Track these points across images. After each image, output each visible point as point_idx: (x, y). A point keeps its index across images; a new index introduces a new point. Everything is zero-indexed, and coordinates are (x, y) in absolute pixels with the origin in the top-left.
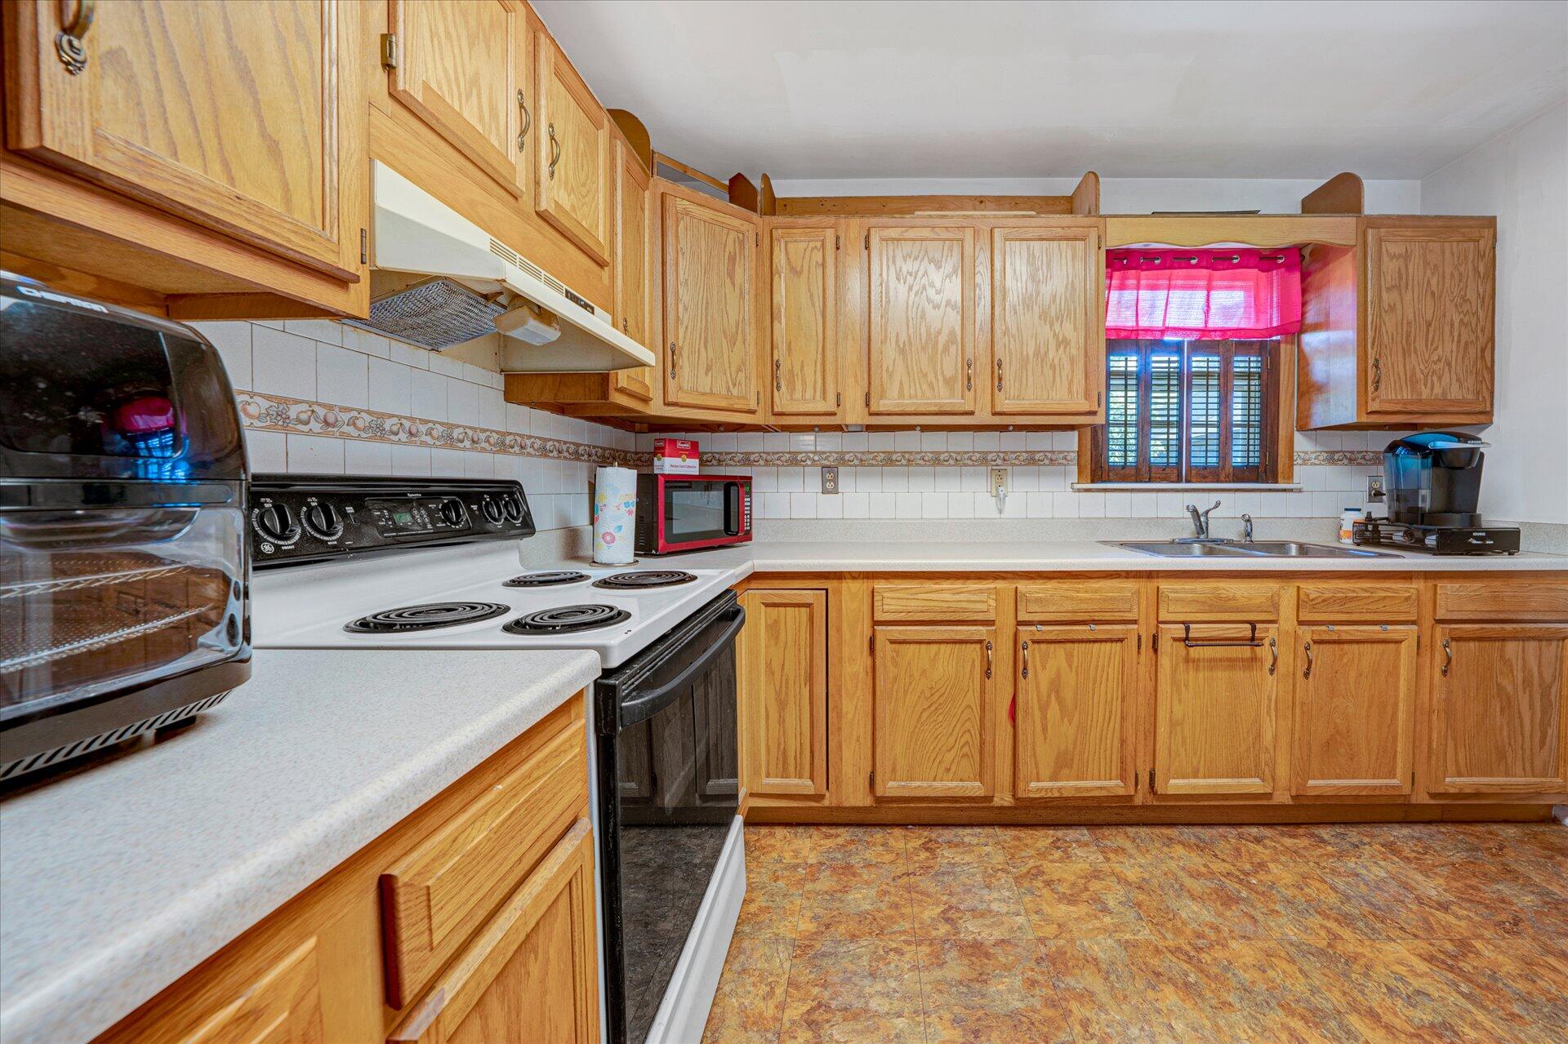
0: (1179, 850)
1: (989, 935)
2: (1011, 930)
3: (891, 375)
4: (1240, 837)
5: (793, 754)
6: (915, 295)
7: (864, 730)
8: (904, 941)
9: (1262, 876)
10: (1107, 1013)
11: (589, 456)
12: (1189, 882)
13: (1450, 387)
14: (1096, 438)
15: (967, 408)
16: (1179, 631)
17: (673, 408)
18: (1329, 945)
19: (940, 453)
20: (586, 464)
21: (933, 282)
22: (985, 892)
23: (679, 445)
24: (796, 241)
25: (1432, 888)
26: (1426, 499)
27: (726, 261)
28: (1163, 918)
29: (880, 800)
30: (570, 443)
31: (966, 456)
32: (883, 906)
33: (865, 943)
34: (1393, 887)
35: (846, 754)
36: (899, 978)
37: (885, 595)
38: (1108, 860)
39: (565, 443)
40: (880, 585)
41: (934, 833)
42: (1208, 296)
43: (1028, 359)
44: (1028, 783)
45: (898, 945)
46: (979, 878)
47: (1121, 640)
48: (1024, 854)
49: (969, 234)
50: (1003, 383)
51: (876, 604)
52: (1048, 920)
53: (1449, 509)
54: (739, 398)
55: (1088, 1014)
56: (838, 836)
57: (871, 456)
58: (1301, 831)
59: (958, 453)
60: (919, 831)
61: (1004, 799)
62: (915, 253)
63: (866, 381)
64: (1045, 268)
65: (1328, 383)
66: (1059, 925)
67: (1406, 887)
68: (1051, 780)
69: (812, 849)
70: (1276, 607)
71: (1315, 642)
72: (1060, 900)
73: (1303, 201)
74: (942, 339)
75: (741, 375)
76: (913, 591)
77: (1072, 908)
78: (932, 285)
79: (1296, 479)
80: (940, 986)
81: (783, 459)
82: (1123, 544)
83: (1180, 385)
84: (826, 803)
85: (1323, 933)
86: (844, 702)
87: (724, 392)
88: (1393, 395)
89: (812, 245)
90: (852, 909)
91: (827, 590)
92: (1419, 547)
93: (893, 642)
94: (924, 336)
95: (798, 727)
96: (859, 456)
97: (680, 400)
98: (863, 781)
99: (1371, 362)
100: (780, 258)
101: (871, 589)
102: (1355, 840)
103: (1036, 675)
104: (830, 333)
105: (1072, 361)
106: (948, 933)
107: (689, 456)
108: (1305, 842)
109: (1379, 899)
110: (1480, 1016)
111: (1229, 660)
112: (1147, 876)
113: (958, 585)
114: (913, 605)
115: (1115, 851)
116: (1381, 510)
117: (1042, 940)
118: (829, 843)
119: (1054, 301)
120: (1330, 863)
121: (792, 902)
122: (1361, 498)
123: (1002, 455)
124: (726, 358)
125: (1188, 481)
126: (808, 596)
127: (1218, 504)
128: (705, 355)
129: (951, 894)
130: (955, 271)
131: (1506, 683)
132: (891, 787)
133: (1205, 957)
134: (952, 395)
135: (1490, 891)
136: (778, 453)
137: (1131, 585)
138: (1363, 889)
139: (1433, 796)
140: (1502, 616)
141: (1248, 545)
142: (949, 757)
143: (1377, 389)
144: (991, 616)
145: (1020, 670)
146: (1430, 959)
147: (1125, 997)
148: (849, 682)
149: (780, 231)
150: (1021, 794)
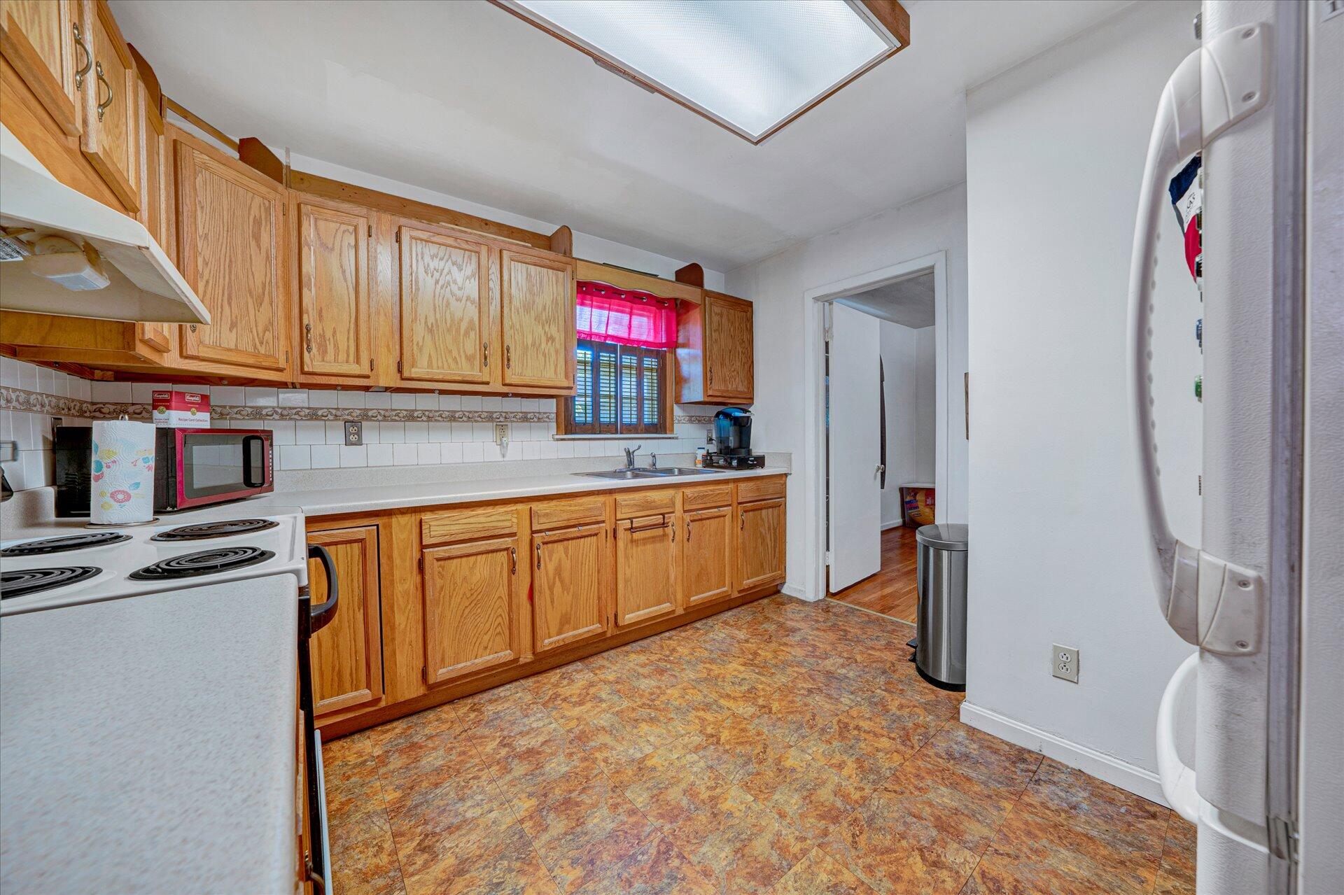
0: (633, 656)
1: (535, 742)
2: (549, 733)
3: (421, 349)
4: (661, 639)
5: (348, 671)
6: (442, 288)
7: (415, 635)
8: (478, 770)
9: (676, 655)
10: (616, 750)
11: (43, 406)
12: (641, 670)
13: (738, 385)
14: (566, 403)
15: (485, 380)
16: (627, 524)
17: (191, 361)
18: (708, 675)
19: (455, 412)
20: (39, 416)
21: (455, 280)
22: (525, 720)
23: (188, 398)
24: (326, 220)
25: (742, 635)
26: (732, 443)
27: (251, 223)
28: (633, 693)
29: (431, 688)
30: (20, 391)
31: (477, 415)
32: (453, 757)
33: (448, 784)
34: (728, 640)
35: (399, 657)
36: (483, 792)
37: (432, 523)
38: (596, 674)
39: (14, 390)
40: (426, 517)
41: (476, 699)
42: (630, 319)
43: (527, 347)
44: (543, 641)
45: (475, 774)
46: (518, 713)
47: (596, 535)
48: (544, 689)
49: (484, 250)
50: (511, 363)
51: (424, 532)
52: (570, 719)
53: (741, 447)
54: (266, 356)
55: (606, 755)
56: (394, 728)
57: (394, 413)
58: (688, 627)
59: (470, 412)
60: (462, 702)
61: (527, 657)
62: (441, 254)
63: (398, 351)
64: (538, 285)
65: (689, 379)
66: (578, 719)
67: (733, 638)
68: (558, 635)
69: (374, 746)
70: (674, 503)
71: (692, 521)
72: (574, 706)
73: (676, 272)
74: (464, 326)
75: (268, 335)
76: (454, 518)
77: (582, 707)
78: (455, 282)
79: (675, 432)
80: (512, 783)
81: (302, 413)
82: (588, 474)
83: (616, 372)
84: (383, 704)
85: (705, 671)
86: (396, 616)
87: (251, 349)
88: (717, 387)
89: (344, 227)
90: (428, 769)
91: (378, 526)
92: (729, 466)
93: (438, 560)
94: (449, 322)
95: (353, 646)
96: (382, 412)
97: (202, 354)
98: (416, 676)
99: (708, 368)
100: (309, 232)
101: (418, 520)
102: (711, 624)
103: (546, 566)
104: (363, 307)
105: (557, 352)
106: (508, 752)
107: (199, 410)
108: (690, 632)
109: (724, 647)
110: (763, 679)
111: (653, 537)
112: (619, 675)
113: (489, 510)
114: (455, 529)
115: (599, 668)
116: (713, 448)
117: (570, 731)
118: (388, 736)
119: (545, 309)
120: (703, 638)
121: (372, 787)
122: (703, 443)
123: (504, 414)
124: (252, 317)
125: (621, 433)
126: (360, 533)
127: (640, 447)
128: (229, 311)
129: (502, 730)
130: (473, 275)
131: (762, 530)
132: (441, 673)
133: (657, 703)
134: (472, 368)
135: (761, 628)
136: (296, 408)
137: (601, 499)
138: (717, 644)
139: (740, 592)
140: (761, 498)
141: (654, 471)
142: (486, 638)
143: (711, 383)
144: (514, 530)
145: (534, 563)
146: (744, 664)
147: (623, 738)
148: (400, 599)
149: (309, 207)
150: (539, 650)
